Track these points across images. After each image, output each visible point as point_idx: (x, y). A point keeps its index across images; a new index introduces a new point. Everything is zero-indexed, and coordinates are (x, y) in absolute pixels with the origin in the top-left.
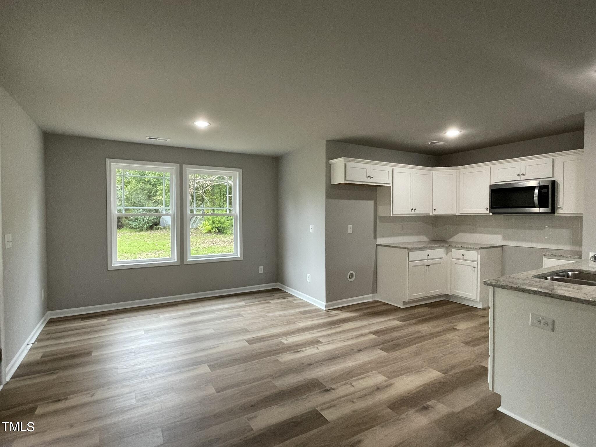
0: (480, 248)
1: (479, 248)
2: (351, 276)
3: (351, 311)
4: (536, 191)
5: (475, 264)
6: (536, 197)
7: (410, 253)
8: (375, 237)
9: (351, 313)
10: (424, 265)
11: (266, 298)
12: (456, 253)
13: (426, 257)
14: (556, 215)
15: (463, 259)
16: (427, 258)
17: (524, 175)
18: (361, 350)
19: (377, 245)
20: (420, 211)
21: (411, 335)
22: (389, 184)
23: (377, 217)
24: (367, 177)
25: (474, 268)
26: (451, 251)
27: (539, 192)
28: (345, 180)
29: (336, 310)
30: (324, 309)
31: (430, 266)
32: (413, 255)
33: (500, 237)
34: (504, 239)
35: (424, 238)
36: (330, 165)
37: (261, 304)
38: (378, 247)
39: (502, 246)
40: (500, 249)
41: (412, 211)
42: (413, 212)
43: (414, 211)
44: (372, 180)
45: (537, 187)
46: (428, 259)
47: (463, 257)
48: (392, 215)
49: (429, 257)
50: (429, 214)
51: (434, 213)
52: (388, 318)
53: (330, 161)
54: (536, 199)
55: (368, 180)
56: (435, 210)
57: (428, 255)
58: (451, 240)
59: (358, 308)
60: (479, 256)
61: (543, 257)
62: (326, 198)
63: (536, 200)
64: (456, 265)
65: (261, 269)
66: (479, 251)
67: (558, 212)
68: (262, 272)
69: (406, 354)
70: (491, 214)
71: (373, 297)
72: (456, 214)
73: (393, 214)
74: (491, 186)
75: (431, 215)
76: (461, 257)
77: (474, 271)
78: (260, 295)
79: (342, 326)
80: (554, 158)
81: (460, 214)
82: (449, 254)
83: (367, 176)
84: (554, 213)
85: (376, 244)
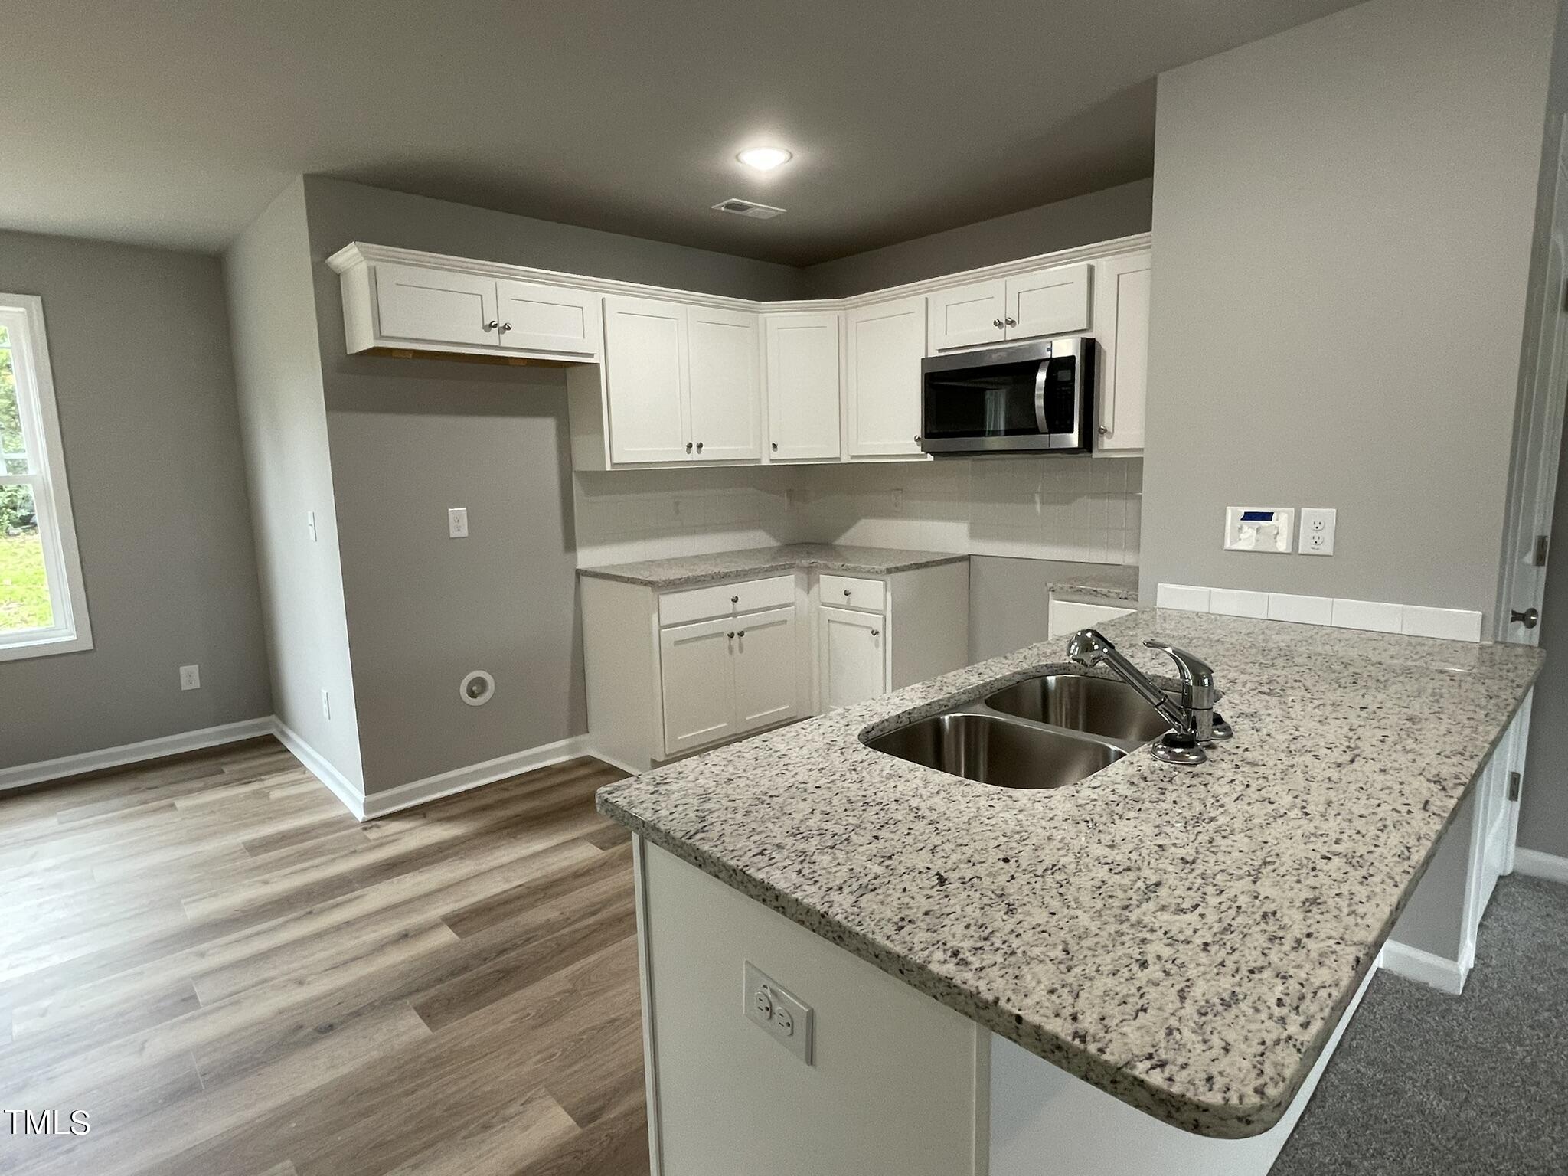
0: (889, 571)
1: (887, 569)
2: (477, 688)
3: (449, 819)
4: (1041, 377)
5: (876, 622)
6: (1039, 395)
7: (663, 599)
8: (570, 545)
9: (447, 826)
10: (721, 634)
11: (175, 787)
12: (831, 586)
13: (729, 607)
14: (1095, 455)
15: (848, 608)
16: (734, 609)
17: (1012, 323)
18: (331, 1027)
19: (579, 574)
20: (720, 450)
21: (594, 913)
22: (591, 355)
23: (573, 474)
24: (484, 327)
25: (875, 633)
26: (818, 581)
27: (1047, 381)
28: (379, 335)
29: (405, 817)
30: (360, 815)
31: (741, 634)
32: (676, 606)
33: (963, 528)
34: (974, 534)
35: (760, 539)
36: (339, 275)
37: (125, 818)
38: (586, 581)
39: (968, 558)
40: (965, 564)
41: (689, 452)
42: (694, 455)
43: (699, 452)
44: (507, 340)
45: (1042, 363)
46: (735, 615)
47: (849, 601)
48: (608, 468)
49: (740, 606)
50: (759, 460)
51: (776, 455)
52: (555, 840)
53: (330, 258)
54: (1039, 402)
55: (492, 337)
56: (775, 446)
57: (735, 600)
58: (841, 541)
59: (477, 803)
60: (889, 595)
61: (1051, 597)
62: (330, 407)
63: (1040, 407)
64: (832, 625)
65: (190, 676)
66: (889, 578)
67: (1100, 447)
68: (196, 684)
69: (507, 1024)
70: (930, 458)
71: (570, 749)
72: (839, 459)
73: (613, 465)
74: (926, 362)
75: (766, 462)
76: (842, 600)
77: (877, 646)
78: (152, 778)
79: (362, 896)
80: (1092, 262)
81: (853, 457)
82: (814, 590)
83: (487, 323)
84: (1090, 451)
85: (577, 570)
